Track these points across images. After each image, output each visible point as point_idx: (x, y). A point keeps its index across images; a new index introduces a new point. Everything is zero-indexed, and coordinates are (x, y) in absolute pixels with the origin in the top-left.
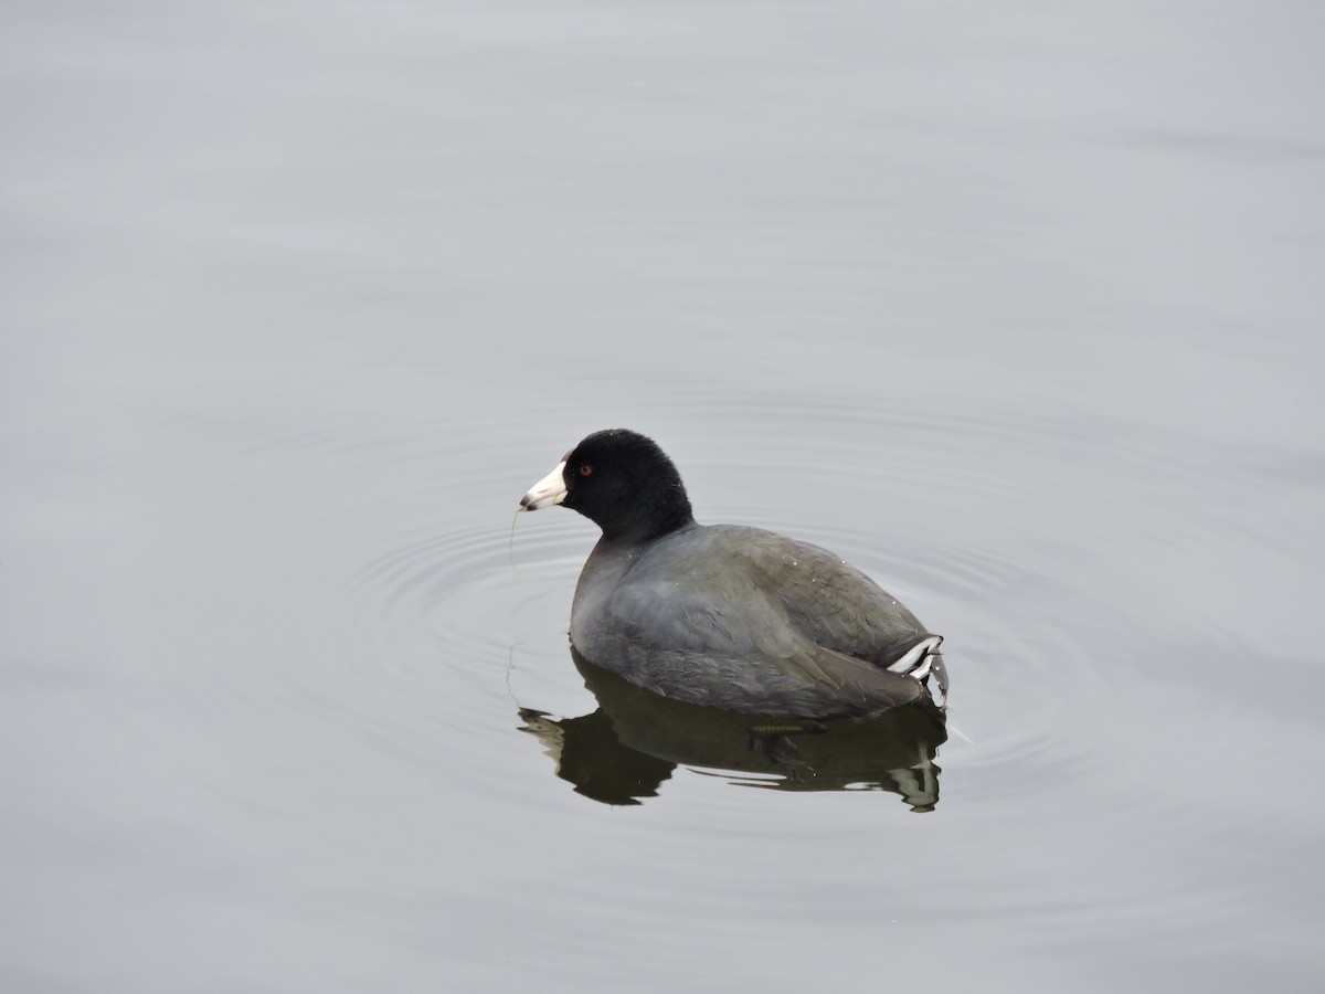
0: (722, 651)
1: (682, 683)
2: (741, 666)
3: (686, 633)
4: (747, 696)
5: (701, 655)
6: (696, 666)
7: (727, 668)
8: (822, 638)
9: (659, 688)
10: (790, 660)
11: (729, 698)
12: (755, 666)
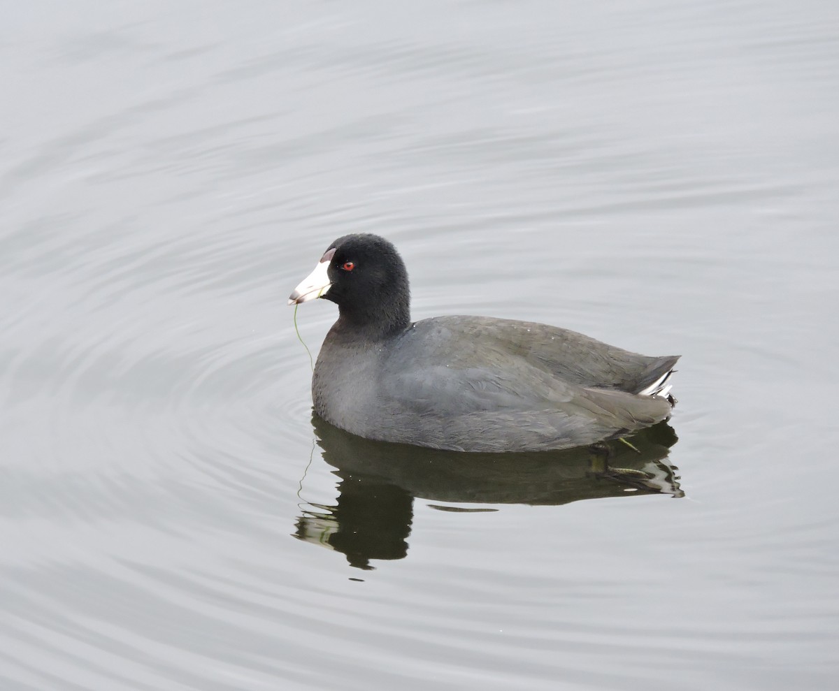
0: (513, 407)
1: (482, 439)
2: (534, 415)
3: (476, 398)
4: (542, 438)
5: (496, 413)
6: (494, 423)
7: (523, 419)
8: (583, 378)
9: (458, 447)
10: (572, 403)
11: (525, 443)
12: (546, 412)
